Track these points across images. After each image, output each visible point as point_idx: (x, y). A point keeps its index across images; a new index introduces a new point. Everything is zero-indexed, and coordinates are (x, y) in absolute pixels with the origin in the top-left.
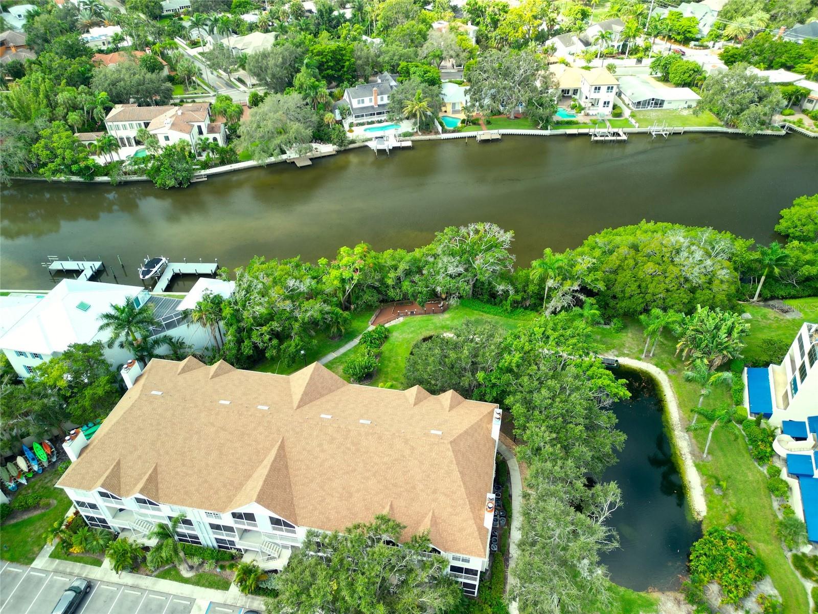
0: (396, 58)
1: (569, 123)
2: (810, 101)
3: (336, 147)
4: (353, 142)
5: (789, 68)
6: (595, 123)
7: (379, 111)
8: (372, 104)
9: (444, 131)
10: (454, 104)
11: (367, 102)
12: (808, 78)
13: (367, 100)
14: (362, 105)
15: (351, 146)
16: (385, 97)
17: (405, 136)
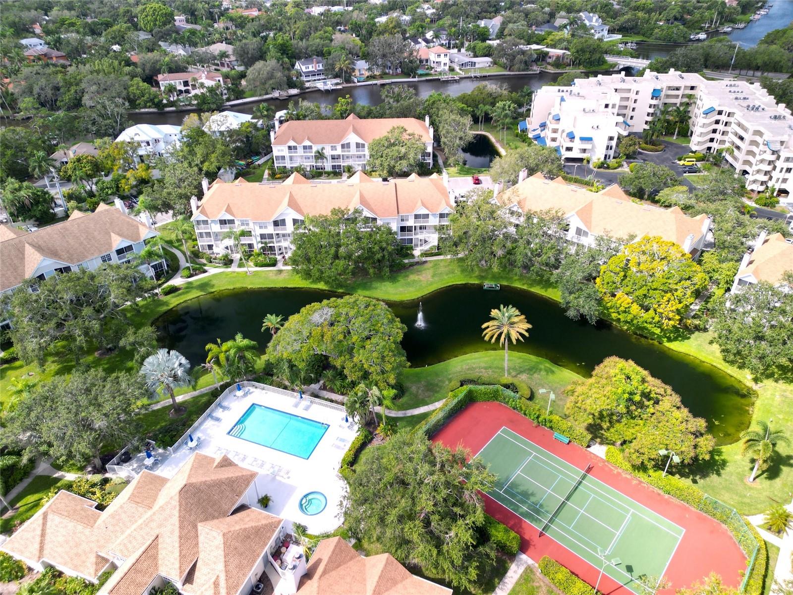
0: (320, 46)
1: (427, 75)
2: (550, 58)
3: (299, 91)
4: (308, 88)
5: (538, 44)
6: (440, 74)
7: (319, 73)
8: (314, 69)
9: (358, 82)
10: (360, 70)
11: (311, 69)
12: (547, 47)
13: (310, 66)
14: (308, 70)
15: (307, 90)
16: (321, 65)
17: (337, 84)
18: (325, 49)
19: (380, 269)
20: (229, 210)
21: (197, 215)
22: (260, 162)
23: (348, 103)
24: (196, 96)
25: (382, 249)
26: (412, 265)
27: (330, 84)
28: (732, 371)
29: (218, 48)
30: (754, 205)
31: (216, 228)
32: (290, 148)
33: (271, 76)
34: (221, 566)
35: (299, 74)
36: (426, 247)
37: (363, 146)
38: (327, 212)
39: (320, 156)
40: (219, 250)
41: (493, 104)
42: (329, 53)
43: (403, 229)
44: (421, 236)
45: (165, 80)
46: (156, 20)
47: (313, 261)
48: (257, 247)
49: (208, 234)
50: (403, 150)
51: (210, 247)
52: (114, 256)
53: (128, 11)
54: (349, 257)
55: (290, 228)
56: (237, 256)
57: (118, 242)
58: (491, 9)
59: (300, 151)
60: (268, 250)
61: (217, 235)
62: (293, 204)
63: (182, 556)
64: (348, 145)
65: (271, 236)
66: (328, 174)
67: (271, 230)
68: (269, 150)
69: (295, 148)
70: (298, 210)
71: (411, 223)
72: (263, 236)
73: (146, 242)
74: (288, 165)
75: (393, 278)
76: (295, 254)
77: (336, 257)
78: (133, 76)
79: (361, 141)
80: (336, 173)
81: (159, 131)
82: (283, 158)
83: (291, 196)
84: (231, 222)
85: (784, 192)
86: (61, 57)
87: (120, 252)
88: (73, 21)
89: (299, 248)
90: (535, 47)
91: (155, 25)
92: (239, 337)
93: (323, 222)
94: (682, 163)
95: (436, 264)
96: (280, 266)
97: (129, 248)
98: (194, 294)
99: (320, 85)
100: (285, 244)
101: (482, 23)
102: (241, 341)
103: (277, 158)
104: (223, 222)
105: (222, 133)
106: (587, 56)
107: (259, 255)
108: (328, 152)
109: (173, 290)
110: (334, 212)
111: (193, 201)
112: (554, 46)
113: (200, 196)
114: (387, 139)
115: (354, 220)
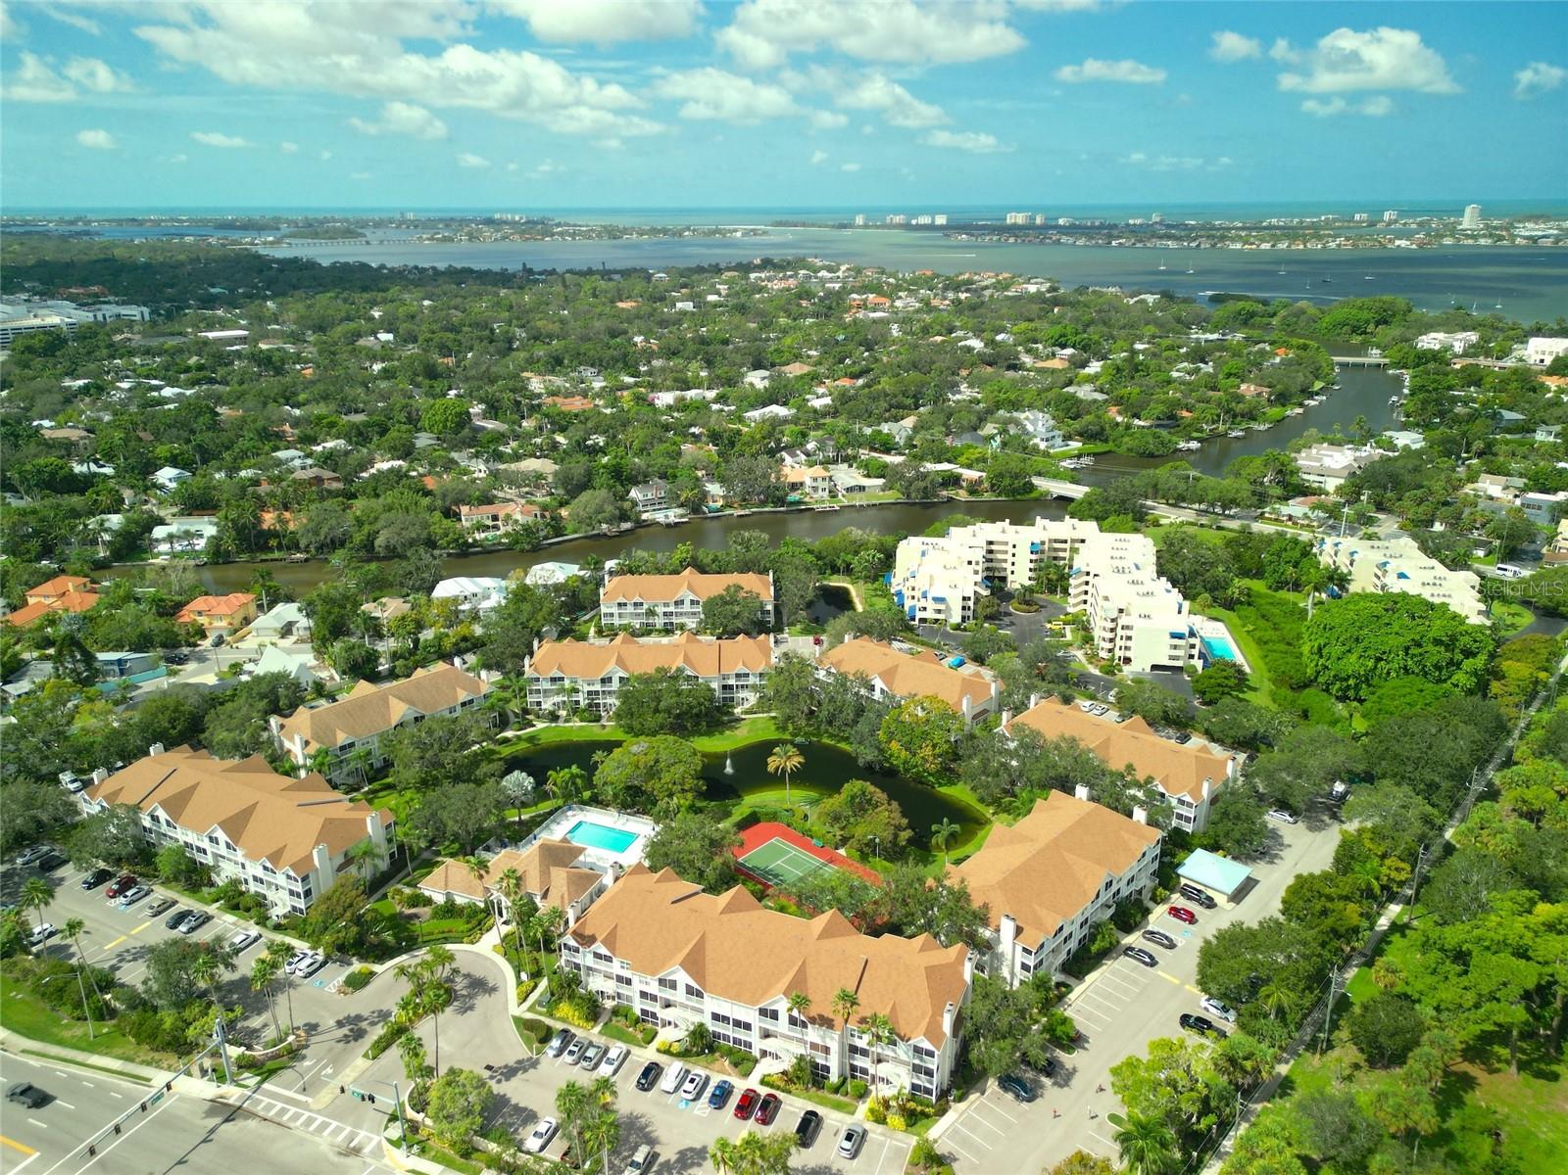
1: (799, 503)
2: (964, 481)
3: (634, 524)
4: (645, 520)
6: (817, 502)
7: (660, 501)
8: (653, 497)
9: (710, 512)
10: (714, 495)
11: (650, 496)
12: (961, 467)
13: (649, 493)
14: (645, 498)
15: (643, 524)
16: (663, 491)
17: (682, 516)
18: (670, 471)
19: (697, 724)
20: (560, 668)
21: (528, 672)
22: (587, 617)
23: (688, 552)
24: (507, 534)
25: (700, 704)
26: (730, 721)
27: (673, 515)
28: (980, 807)
29: (531, 465)
30: (1097, 672)
31: (547, 685)
32: (620, 605)
33: (600, 510)
34: (565, 888)
35: (635, 504)
36: (747, 706)
37: (698, 603)
38: (651, 670)
39: (651, 613)
40: (547, 705)
41: (856, 553)
42: (675, 476)
43: (725, 687)
44: (742, 694)
45: (468, 515)
46: (447, 420)
47: (636, 715)
48: (583, 704)
49: (538, 691)
50: (737, 609)
51: (539, 704)
52: (459, 708)
53: (406, 406)
54: (668, 711)
55: (615, 685)
56: (563, 713)
57: (463, 696)
58: (909, 401)
59: (630, 609)
60: (593, 706)
61: (545, 691)
62: (620, 662)
63: (541, 882)
64: (682, 602)
65: (597, 693)
66: (660, 631)
67: (598, 687)
68: (596, 604)
69: (625, 604)
70: (625, 668)
71: (732, 682)
72: (590, 693)
73: (486, 697)
74: (617, 622)
75: (709, 733)
76: (620, 709)
77: (657, 711)
78: (431, 509)
79: (695, 598)
80: (668, 630)
81: (476, 584)
82: (612, 615)
83: (619, 656)
84: (562, 679)
85: (1127, 660)
86: (337, 479)
87: (463, 704)
88: (332, 419)
89: (623, 703)
90: (945, 466)
91: (445, 427)
92: (574, 767)
93: (646, 680)
94: (1049, 626)
95: (754, 721)
96: (604, 722)
97: (471, 702)
98: (524, 745)
99: (660, 517)
100: (610, 700)
101: (885, 428)
102: (575, 769)
103: (606, 615)
104: (553, 680)
105: (545, 586)
106: (1007, 481)
107: (584, 711)
108: (660, 610)
109: (506, 741)
110: (658, 670)
111: (527, 661)
112: (969, 467)
113: (532, 654)
114: (721, 597)
115: (674, 678)
